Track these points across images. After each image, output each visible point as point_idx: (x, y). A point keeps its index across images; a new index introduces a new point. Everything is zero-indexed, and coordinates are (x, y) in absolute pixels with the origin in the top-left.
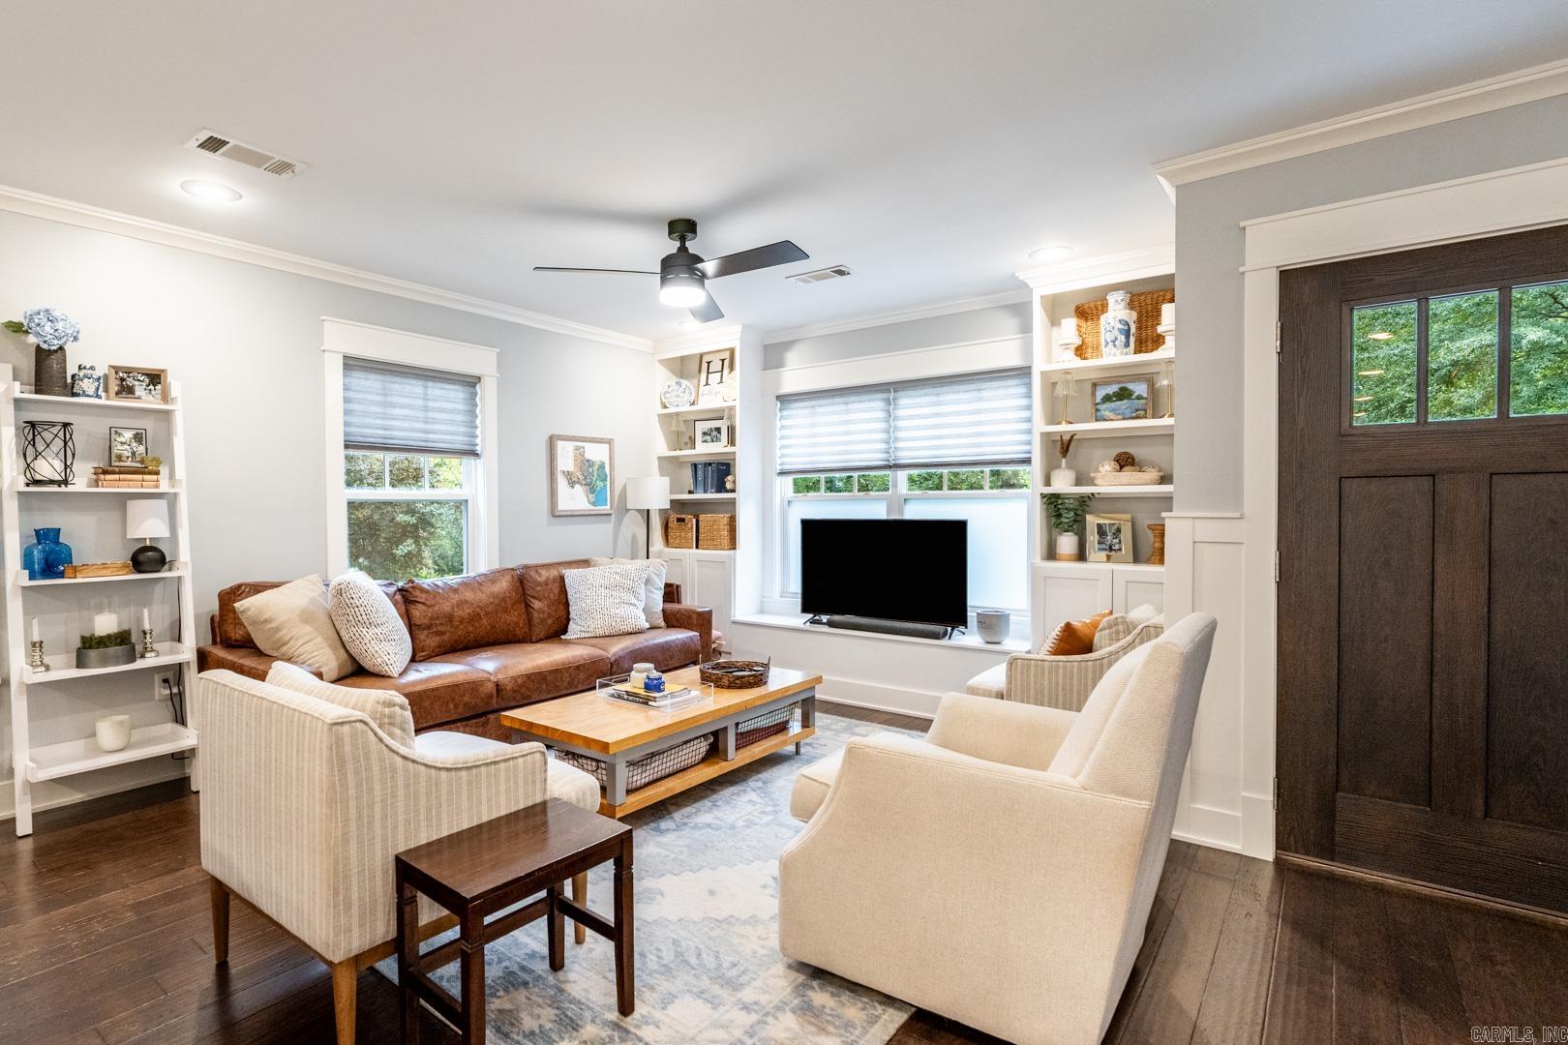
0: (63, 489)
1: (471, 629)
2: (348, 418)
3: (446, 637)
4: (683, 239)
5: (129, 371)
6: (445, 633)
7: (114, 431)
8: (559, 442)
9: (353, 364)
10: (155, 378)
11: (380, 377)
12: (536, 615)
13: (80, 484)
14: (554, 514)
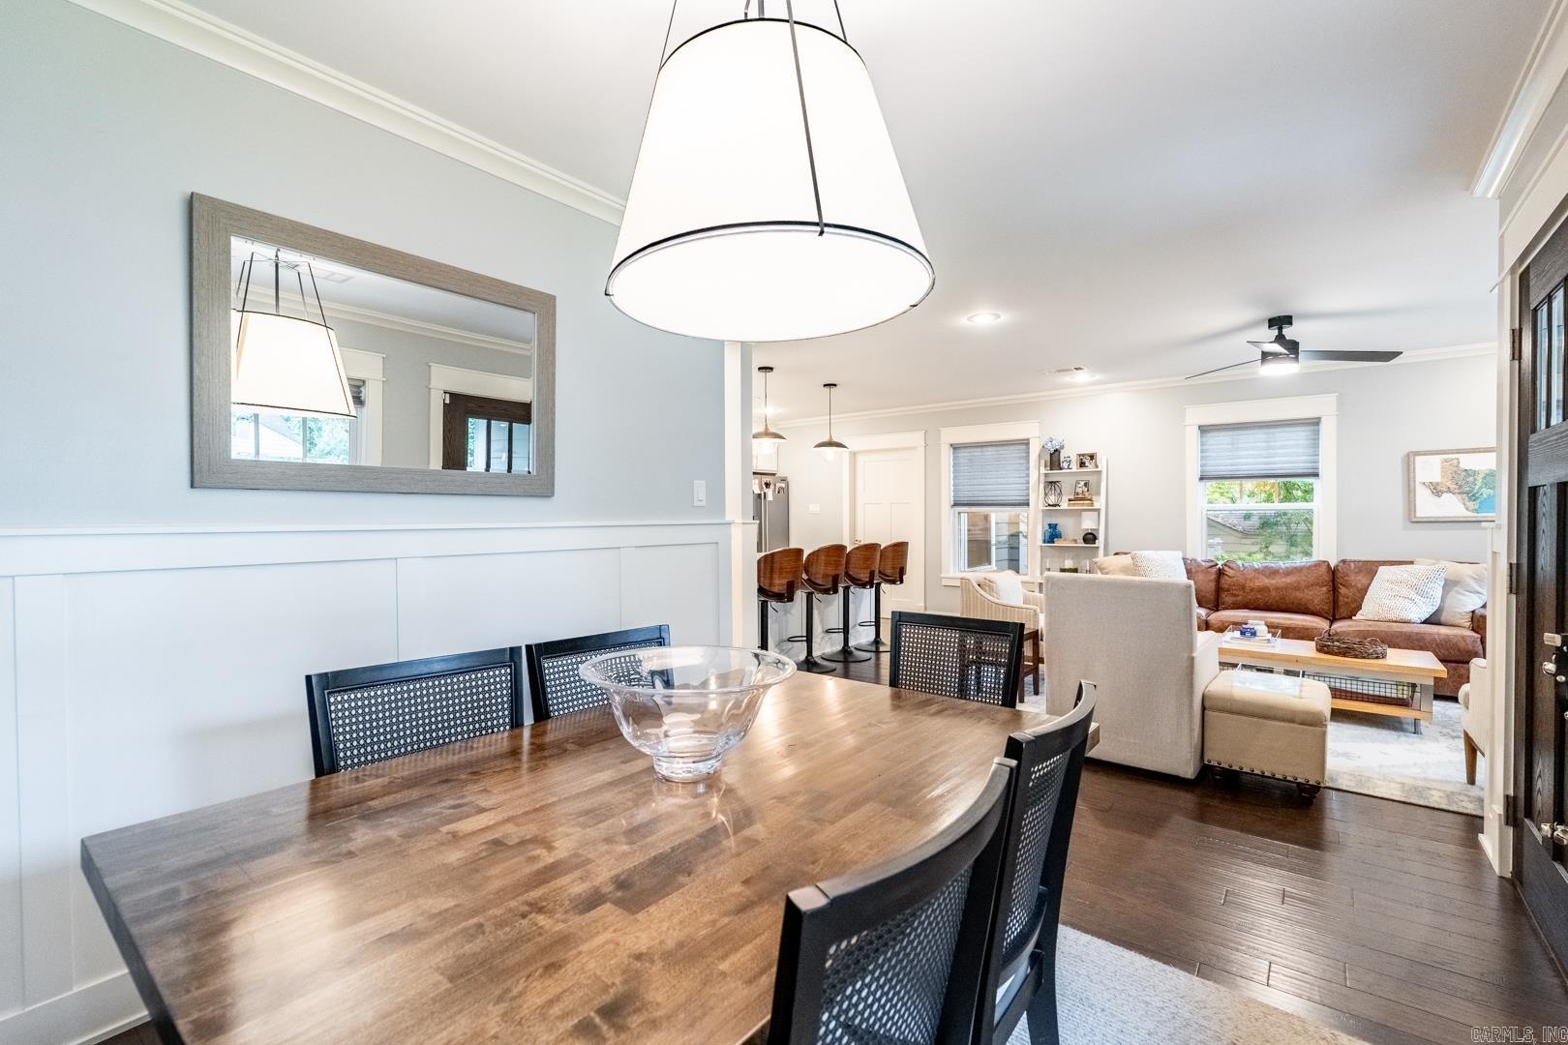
0: (1057, 508)
1: (1259, 596)
2: (1204, 462)
3: (1239, 598)
4: (1280, 329)
5: (1083, 455)
6: (1238, 596)
7: (1078, 482)
8: (1417, 458)
9: (1204, 430)
10: (1092, 457)
11: (1230, 433)
12: (1341, 598)
13: (1064, 505)
14: (1414, 521)
